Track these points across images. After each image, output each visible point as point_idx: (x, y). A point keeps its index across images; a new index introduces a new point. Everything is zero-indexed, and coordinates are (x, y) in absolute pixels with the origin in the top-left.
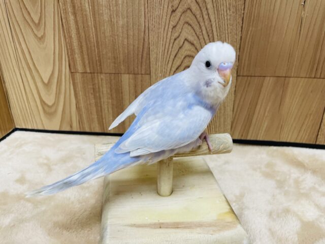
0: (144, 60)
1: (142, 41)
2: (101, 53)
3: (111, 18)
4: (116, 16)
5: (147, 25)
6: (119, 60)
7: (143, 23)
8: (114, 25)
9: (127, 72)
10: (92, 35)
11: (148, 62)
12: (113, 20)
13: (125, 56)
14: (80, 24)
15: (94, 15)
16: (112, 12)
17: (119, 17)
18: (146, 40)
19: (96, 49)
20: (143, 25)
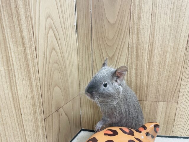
0: (175, 95)
1: (176, 85)
2: (148, 90)
3: (159, 72)
4: (163, 71)
5: (181, 76)
6: (159, 94)
7: (179, 75)
8: (160, 76)
9: (163, 101)
10: (145, 80)
11: (178, 95)
12: (160, 73)
13: (164, 92)
14: (139, 75)
15: (149, 70)
16: (160, 69)
17: (165, 72)
18: (179, 84)
19: (146, 88)
20: (179, 77)
